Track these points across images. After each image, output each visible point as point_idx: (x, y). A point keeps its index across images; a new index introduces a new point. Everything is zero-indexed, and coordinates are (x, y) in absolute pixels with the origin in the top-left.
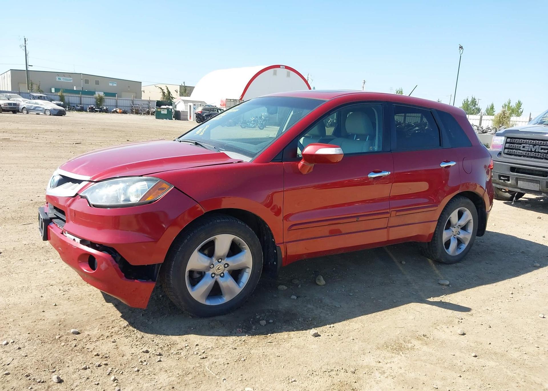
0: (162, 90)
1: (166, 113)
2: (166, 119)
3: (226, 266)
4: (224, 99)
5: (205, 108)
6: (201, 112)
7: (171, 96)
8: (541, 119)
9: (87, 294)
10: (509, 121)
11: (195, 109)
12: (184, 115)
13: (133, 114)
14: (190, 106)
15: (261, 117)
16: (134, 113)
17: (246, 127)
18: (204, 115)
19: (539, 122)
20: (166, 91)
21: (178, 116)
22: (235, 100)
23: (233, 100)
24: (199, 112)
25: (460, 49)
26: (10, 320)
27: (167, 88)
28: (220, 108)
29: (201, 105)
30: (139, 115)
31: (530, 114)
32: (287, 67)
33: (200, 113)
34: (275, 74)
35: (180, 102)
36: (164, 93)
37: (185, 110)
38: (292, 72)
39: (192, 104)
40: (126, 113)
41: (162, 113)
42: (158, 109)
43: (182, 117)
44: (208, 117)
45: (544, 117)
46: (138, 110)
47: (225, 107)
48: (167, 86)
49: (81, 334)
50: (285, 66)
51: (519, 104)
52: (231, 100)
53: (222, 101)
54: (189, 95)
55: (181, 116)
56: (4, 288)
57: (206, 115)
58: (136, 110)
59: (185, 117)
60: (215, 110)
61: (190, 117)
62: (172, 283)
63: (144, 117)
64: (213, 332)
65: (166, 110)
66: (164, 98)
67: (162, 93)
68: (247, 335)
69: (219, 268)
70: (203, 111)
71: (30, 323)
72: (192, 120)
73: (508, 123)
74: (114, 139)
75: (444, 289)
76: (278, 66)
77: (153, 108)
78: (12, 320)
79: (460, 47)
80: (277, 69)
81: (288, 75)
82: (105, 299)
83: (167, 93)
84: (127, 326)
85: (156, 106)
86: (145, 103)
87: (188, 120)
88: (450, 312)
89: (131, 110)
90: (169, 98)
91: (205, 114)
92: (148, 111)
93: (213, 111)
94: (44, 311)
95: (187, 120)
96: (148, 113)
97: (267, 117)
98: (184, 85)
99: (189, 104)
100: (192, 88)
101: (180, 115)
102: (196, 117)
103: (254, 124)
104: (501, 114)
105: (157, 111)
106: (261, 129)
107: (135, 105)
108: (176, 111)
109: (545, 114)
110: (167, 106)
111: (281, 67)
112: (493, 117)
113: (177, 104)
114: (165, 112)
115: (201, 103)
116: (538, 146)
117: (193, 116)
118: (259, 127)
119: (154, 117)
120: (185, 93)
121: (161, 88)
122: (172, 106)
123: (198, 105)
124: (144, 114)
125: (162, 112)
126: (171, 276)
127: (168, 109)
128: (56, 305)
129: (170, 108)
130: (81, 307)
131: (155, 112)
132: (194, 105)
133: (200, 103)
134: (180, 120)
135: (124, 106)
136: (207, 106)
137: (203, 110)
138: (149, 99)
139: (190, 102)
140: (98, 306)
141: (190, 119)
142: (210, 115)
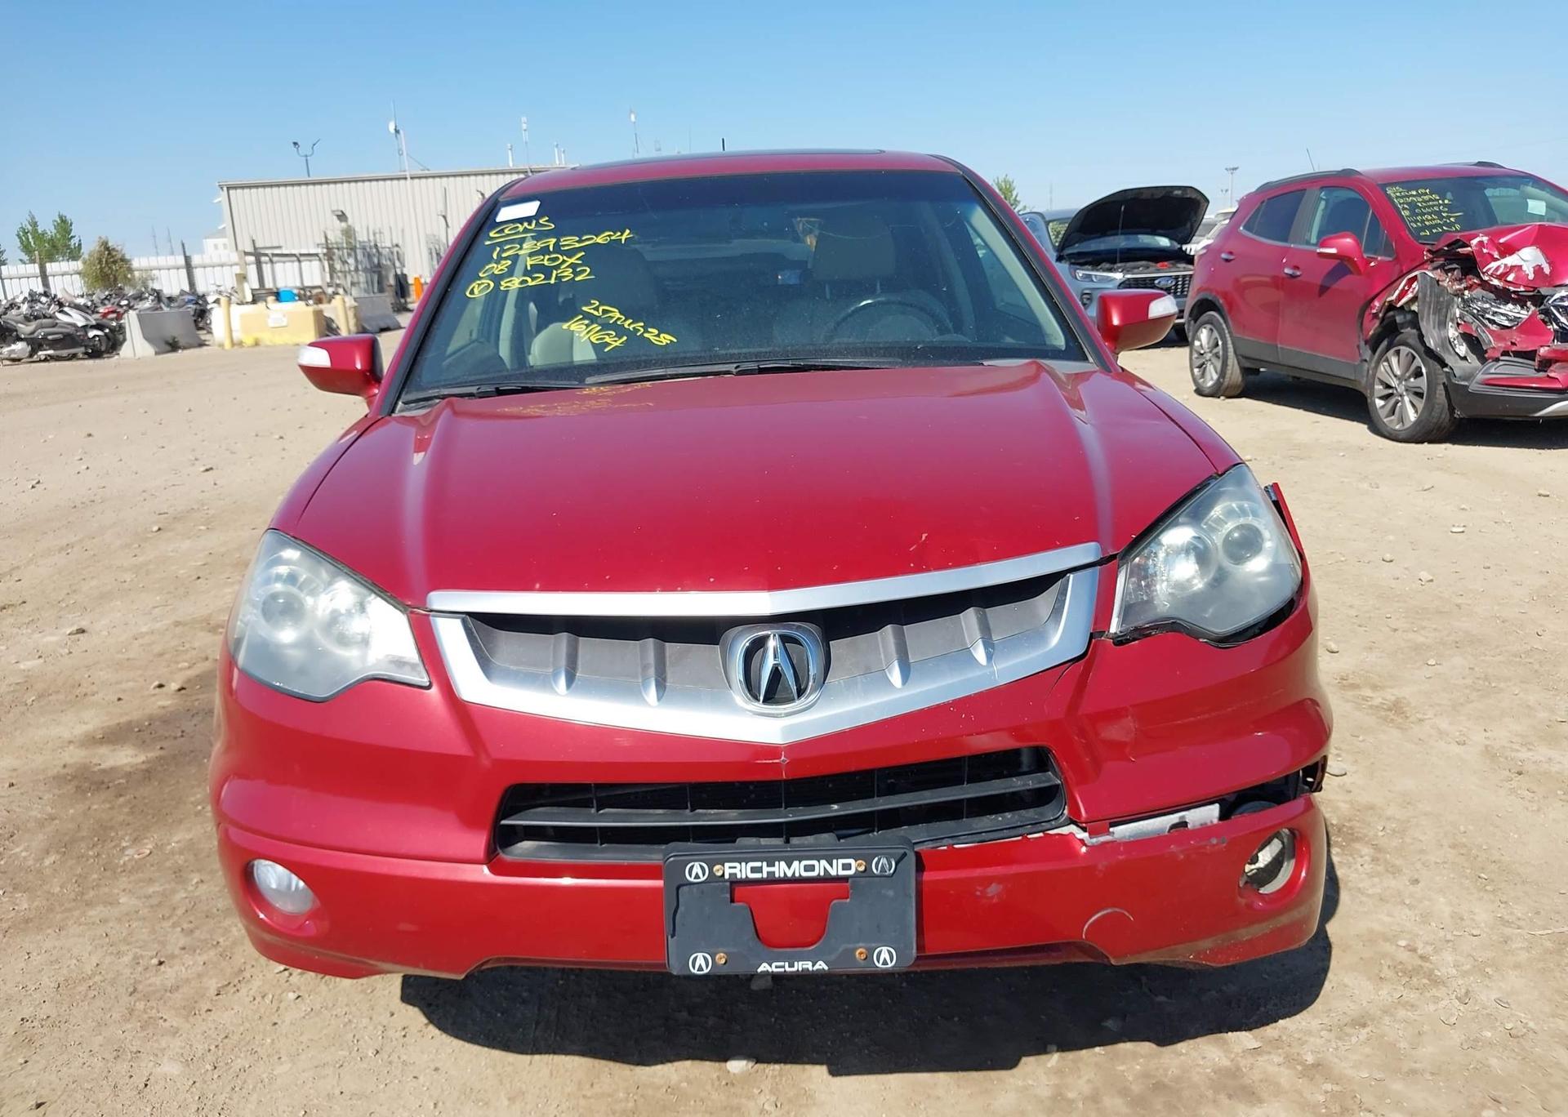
10: (130, 270)
31: (183, 245)
51: (64, 225)
73: (129, 276)
104: (101, 254)
112: (78, 265)
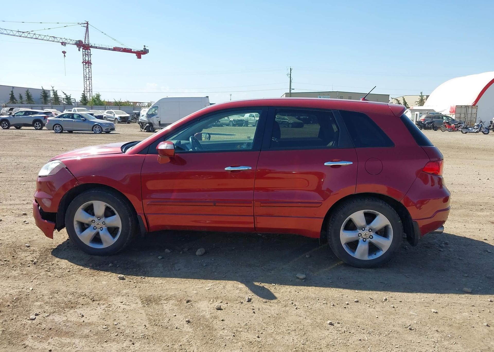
5: (429, 116)
6: (424, 120)
14: (417, 114)
18: (425, 123)
22: (467, 106)
23: (464, 107)
24: (422, 120)
27: (404, 99)
28: (447, 115)
29: (428, 113)
37: (411, 118)
39: (418, 113)
44: (430, 124)
47: (454, 113)
52: (462, 107)
53: (452, 108)
57: (427, 123)
60: (439, 118)
93: (436, 118)
99: (416, 113)
106: (485, 134)
118: (483, 132)
121: (397, 100)
123: (424, 113)
132: (421, 113)
142: (432, 122)
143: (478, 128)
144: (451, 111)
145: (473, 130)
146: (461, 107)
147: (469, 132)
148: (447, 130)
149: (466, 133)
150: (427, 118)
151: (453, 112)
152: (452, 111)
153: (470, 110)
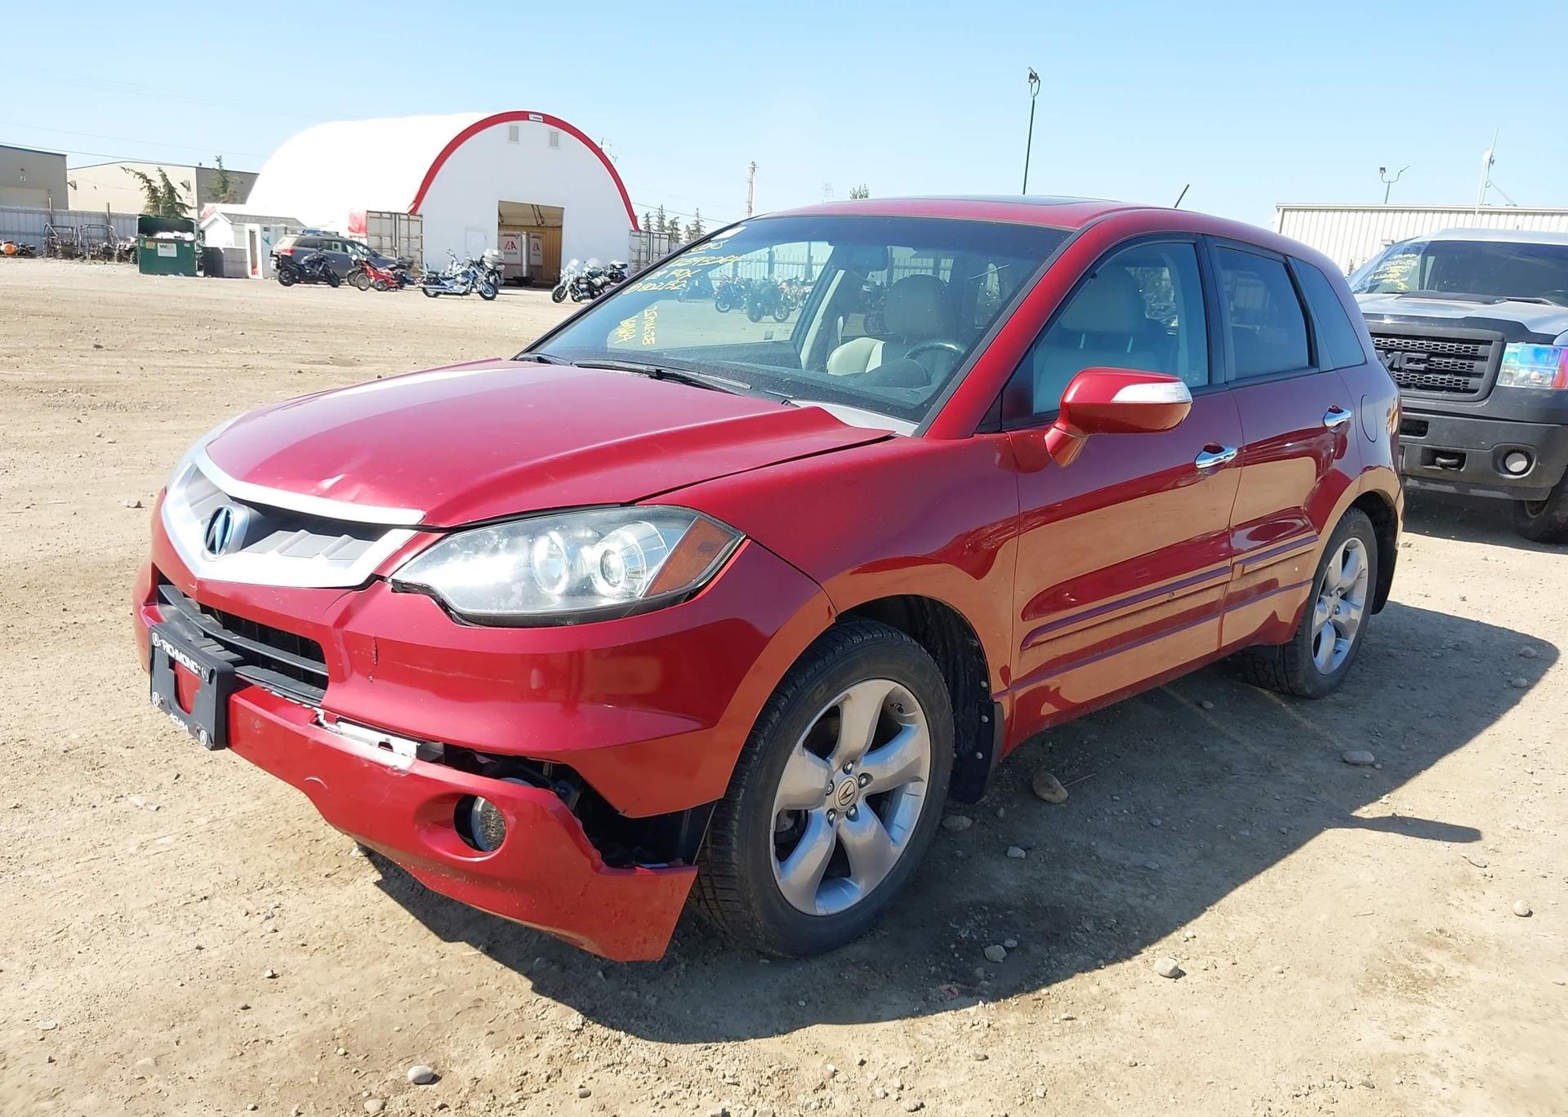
0: (149, 181)
1: (175, 256)
2: (176, 274)
3: (864, 781)
4: (361, 211)
5: (304, 240)
6: (291, 251)
7: (178, 200)
8: (1370, 278)
9: (356, 920)
11: (267, 241)
12: (233, 262)
13: (55, 256)
14: (252, 233)
15: (480, 264)
16: (60, 255)
17: (440, 293)
18: (303, 262)
19: (1368, 285)
20: (158, 183)
21: (213, 263)
22: (395, 214)
23: (388, 216)
24: (286, 250)
25: (1032, 81)
26: (140, 1062)
27: (164, 176)
28: (351, 239)
29: (286, 229)
30: (77, 260)
32: (549, 120)
33: (289, 254)
34: (514, 136)
35: (216, 219)
36: (154, 191)
37: (234, 247)
38: (564, 134)
39: (257, 228)
40: (32, 256)
41: (160, 255)
42: (147, 244)
43: (227, 267)
44: (316, 266)
45: (1379, 274)
46: (72, 244)
47: (364, 235)
48: (163, 168)
49: (443, 1079)
50: (544, 116)
52: (383, 215)
53: (353, 218)
54: (240, 197)
55: (225, 263)
56: (29, 930)
57: (308, 262)
58: (63, 244)
59: (238, 267)
60: (336, 246)
61: (254, 266)
62: (734, 861)
63: (94, 266)
64: (876, 1008)
65: (175, 245)
66: (156, 207)
67: (146, 192)
68: (981, 1003)
69: (848, 793)
70: (297, 248)
71: (228, 1064)
72: (260, 276)
74: (48, 343)
75: (1371, 778)
76: (523, 116)
77: (121, 239)
78: (149, 1060)
79: (1031, 76)
80: (521, 124)
81: (554, 142)
82: (430, 929)
83: (162, 190)
84: (583, 1024)
85: (140, 231)
86: (93, 221)
87: (248, 278)
88: (1441, 846)
89: (48, 243)
90: (172, 206)
91: (306, 258)
92: (107, 247)
93: (329, 248)
94: (246, 1008)
95: (241, 275)
96: (107, 255)
97: (500, 264)
98: (221, 166)
99: (248, 227)
100: (248, 179)
101: (221, 261)
102: (278, 266)
103: (463, 284)
105: (143, 249)
106: (487, 299)
107: (59, 230)
108: (205, 249)
109: (1379, 265)
110: (177, 234)
111: (531, 117)
113: (208, 226)
114: (171, 252)
115: (286, 223)
116: (1400, 353)
117: (265, 266)
118: (480, 293)
119: (130, 270)
120: (225, 191)
121: (143, 176)
122: (193, 232)
123: (276, 229)
124: (93, 257)
125: (162, 252)
126: (734, 839)
127: (179, 242)
128: (274, 976)
129: (187, 239)
130: (371, 969)
131: (131, 250)
132: (266, 229)
133: (281, 222)
134: (223, 277)
135: (20, 233)
136: (309, 231)
137: (299, 244)
138: (105, 210)
139: (251, 222)
140: (425, 958)
141: (253, 273)
142: (323, 260)
143: (467, 282)
144: (353, 228)
145: (455, 287)
146: (378, 215)
147: (445, 293)
148: (373, 286)
149: (436, 295)
150: (300, 246)
151: (360, 228)
152: (357, 226)
153: (404, 224)
